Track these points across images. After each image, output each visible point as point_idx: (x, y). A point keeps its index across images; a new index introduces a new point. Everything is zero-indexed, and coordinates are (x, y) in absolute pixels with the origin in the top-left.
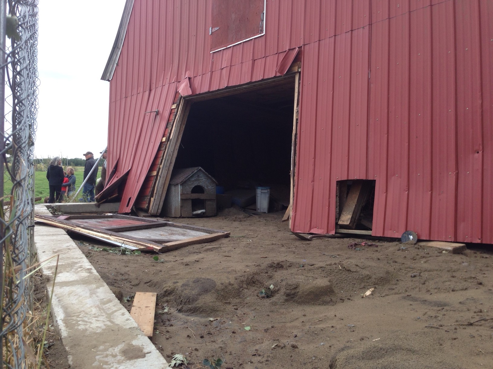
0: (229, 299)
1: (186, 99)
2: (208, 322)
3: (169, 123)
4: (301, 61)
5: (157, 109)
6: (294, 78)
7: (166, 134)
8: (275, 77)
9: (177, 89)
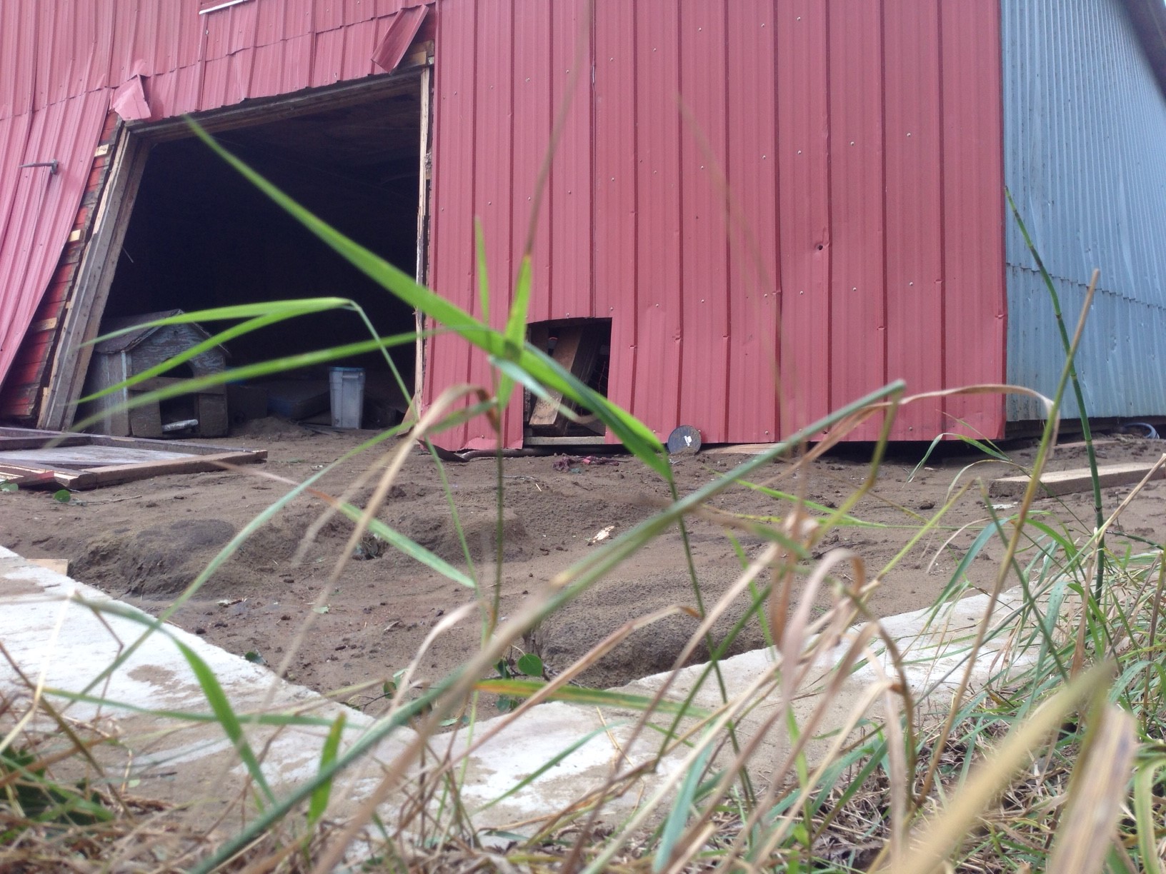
0: (270, 563)
1: (135, 132)
2: (216, 607)
3: (89, 194)
4: (434, 41)
5: (55, 157)
6: (418, 81)
7: (80, 221)
8: (371, 77)
9: (108, 102)
